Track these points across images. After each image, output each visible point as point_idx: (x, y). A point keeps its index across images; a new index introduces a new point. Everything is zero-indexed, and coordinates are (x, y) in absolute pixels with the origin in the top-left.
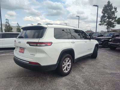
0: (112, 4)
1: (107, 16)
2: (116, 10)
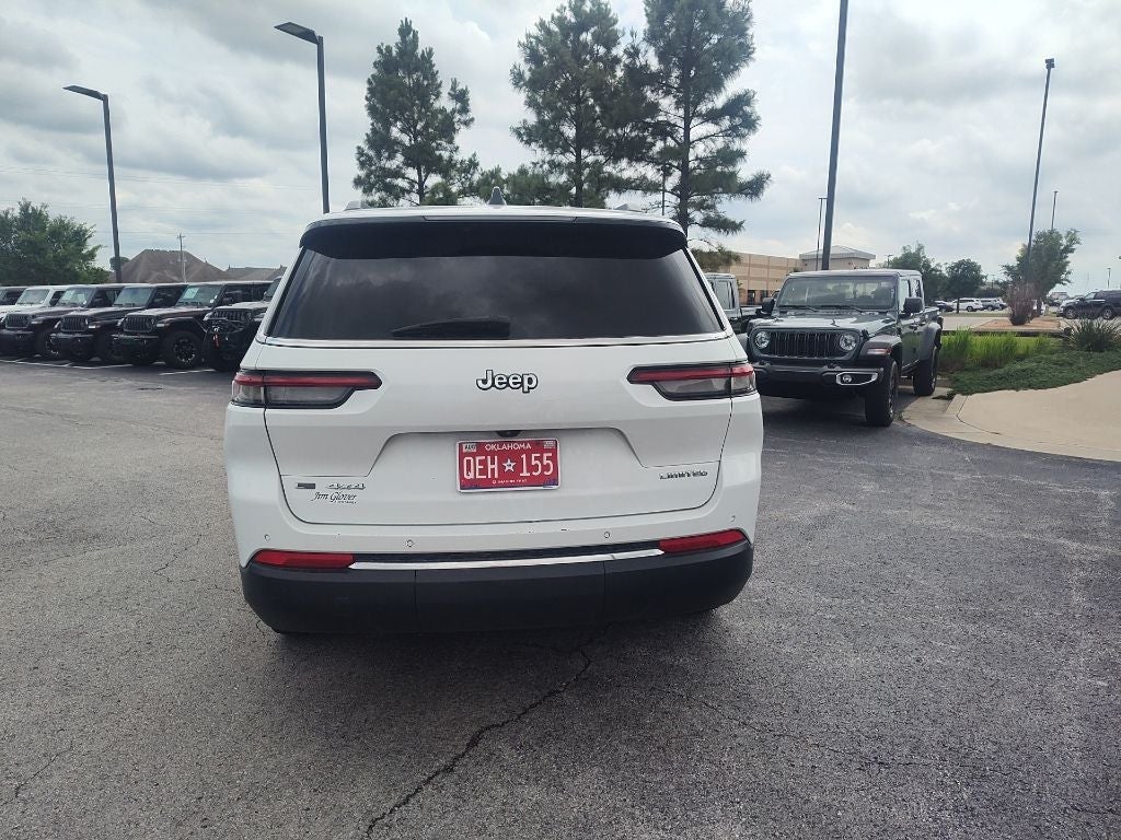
0: (430, 53)
1: (406, 139)
2: (464, 110)
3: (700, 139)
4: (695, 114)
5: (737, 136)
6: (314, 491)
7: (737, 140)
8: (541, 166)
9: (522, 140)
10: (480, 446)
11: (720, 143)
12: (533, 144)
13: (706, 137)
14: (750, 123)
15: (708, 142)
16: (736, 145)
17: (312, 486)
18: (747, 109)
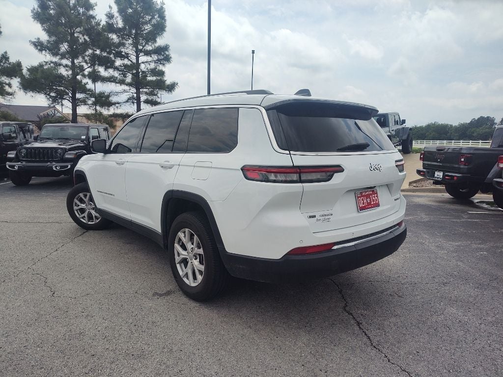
3: (143, 63)
4: (141, 51)
5: (161, 64)
6: (316, 218)
7: (161, 66)
8: (50, 64)
9: (37, 49)
10: (361, 193)
11: (153, 66)
12: (44, 52)
13: (146, 62)
14: (168, 59)
15: (147, 64)
16: (161, 67)
17: (314, 216)
18: (167, 53)
